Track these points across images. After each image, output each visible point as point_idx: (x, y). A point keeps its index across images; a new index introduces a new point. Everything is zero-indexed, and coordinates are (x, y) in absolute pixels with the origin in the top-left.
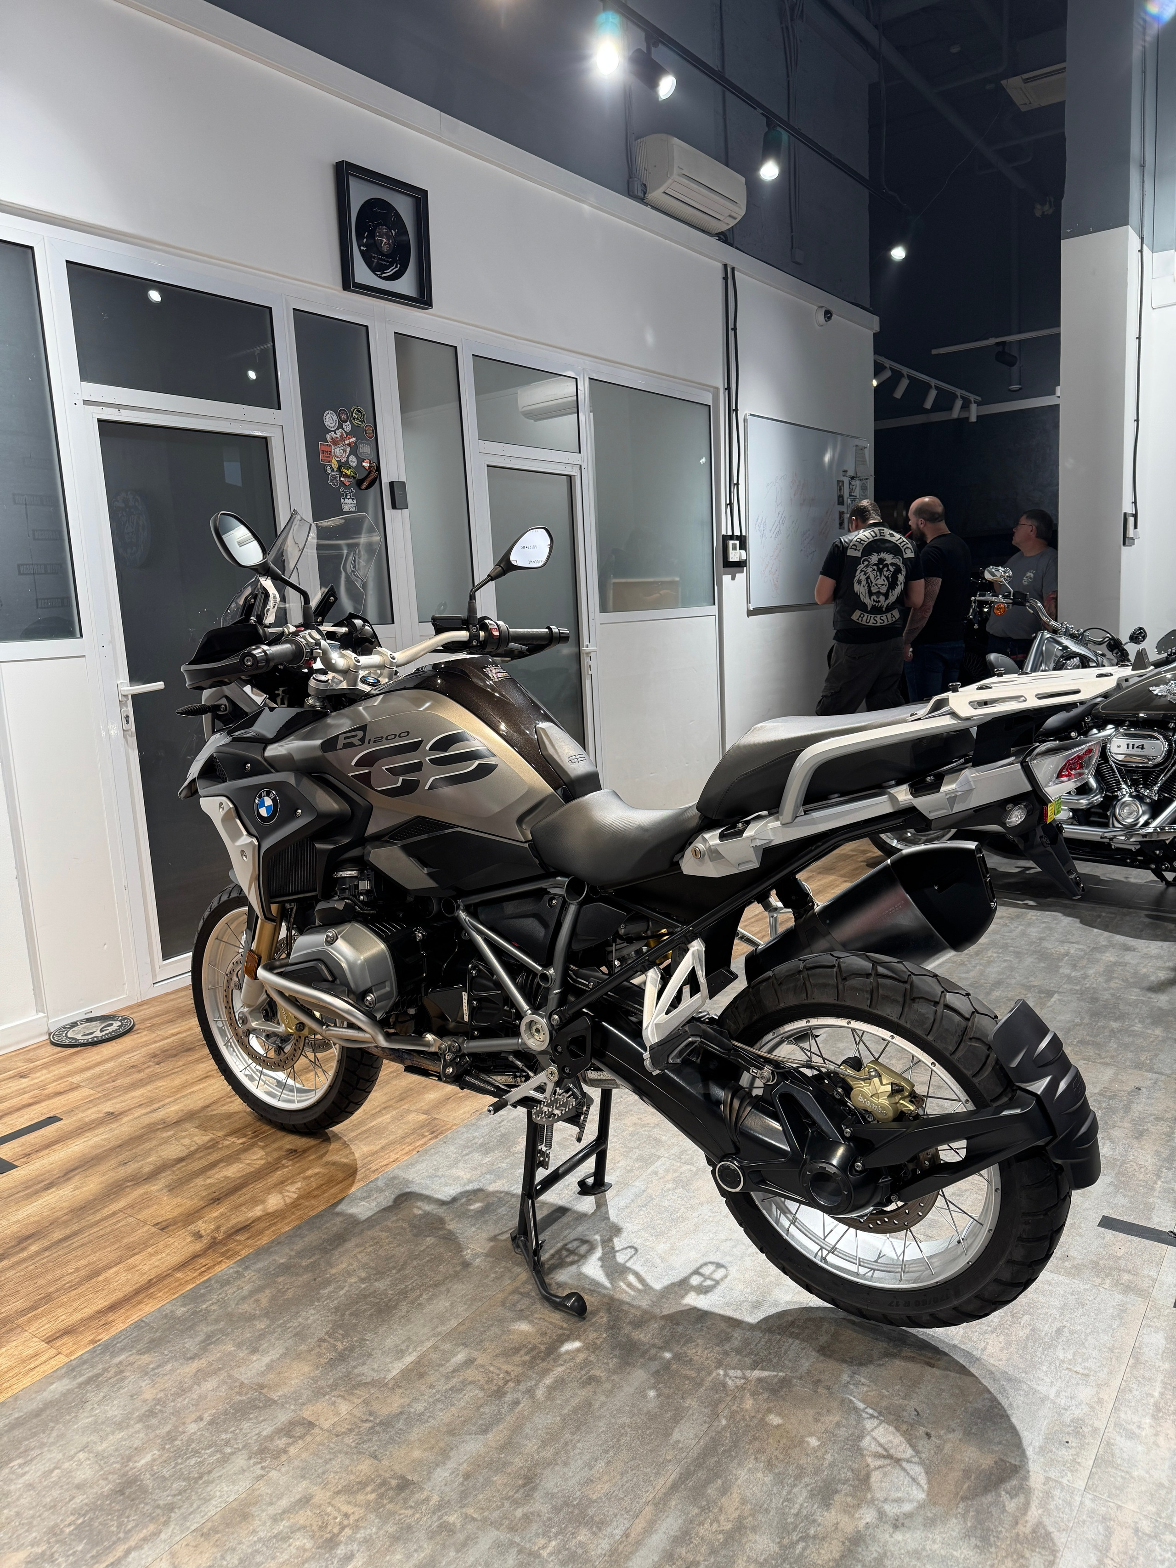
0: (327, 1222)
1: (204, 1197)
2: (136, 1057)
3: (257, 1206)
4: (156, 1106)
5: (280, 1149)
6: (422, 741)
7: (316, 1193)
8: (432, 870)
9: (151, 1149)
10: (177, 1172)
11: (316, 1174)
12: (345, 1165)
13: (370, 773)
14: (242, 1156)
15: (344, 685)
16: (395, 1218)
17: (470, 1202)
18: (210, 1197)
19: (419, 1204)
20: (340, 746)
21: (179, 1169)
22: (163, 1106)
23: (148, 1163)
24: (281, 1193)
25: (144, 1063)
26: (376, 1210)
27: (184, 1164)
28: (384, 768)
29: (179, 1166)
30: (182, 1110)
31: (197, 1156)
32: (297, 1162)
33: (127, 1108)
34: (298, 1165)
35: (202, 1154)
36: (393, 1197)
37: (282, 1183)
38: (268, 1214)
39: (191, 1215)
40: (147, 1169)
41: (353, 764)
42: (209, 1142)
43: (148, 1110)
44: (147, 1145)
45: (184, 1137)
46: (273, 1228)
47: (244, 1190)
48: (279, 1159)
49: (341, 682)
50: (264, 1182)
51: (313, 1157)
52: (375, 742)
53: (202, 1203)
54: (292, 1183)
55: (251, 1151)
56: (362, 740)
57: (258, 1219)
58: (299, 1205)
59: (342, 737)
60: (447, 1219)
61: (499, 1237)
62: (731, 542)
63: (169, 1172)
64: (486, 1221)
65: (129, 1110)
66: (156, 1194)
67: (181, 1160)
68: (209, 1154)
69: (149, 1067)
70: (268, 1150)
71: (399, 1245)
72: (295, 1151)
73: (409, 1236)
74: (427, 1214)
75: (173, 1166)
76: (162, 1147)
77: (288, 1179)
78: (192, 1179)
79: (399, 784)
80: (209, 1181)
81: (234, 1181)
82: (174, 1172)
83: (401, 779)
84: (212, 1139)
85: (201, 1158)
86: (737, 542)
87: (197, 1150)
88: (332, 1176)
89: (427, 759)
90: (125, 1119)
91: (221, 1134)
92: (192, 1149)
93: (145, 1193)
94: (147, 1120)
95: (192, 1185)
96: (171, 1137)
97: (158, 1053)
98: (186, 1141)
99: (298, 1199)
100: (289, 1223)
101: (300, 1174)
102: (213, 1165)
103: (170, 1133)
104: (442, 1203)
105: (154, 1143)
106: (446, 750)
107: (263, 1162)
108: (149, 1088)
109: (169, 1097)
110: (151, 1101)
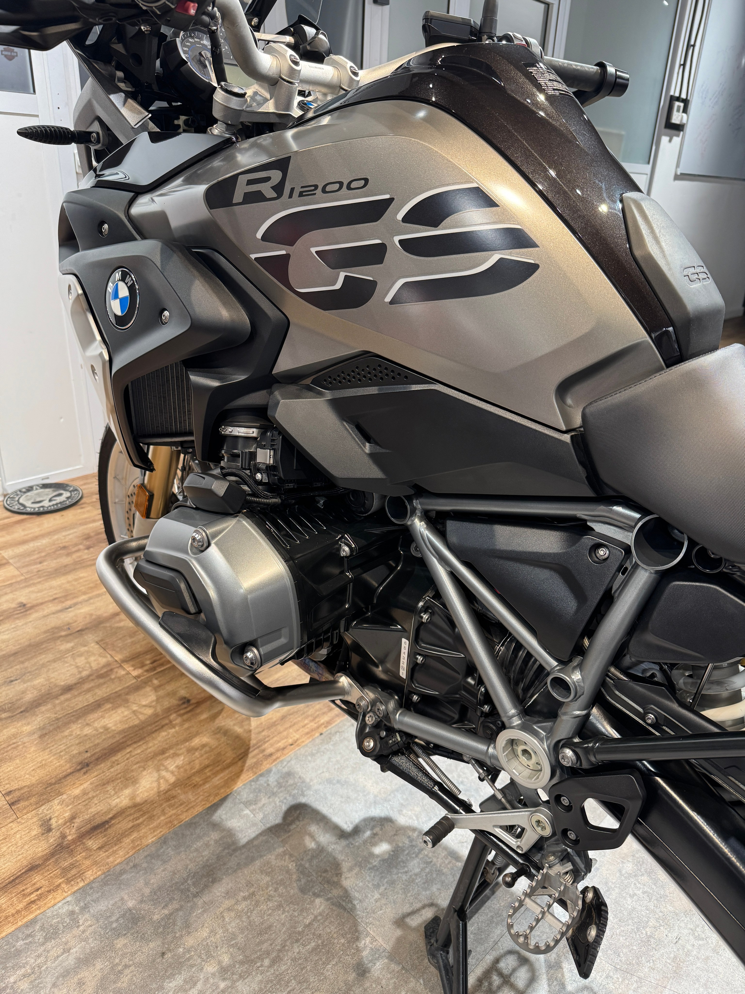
0: (199, 837)
1: (74, 756)
2: (71, 537)
3: (126, 787)
4: (69, 603)
5: (173, 694)
6: (391, 200)
7: (197, 779)
8: (378, 449)
9: (43, 666)
10: (58, 708)
11: (204, 746)
12: (238, 737)
13: (286, 257)
14: (131, 698)
15: (270, 107)
16: (281, 850)
17: (375, 839)
18: (80, 759)
19: (314, 828)
20: (238, 197)
21: (61, 703)
22: (76, 604)
23: (34, 687)
24: (158, 770)
25: (76, 545)
26: (261, 827)
27: (68, 696)
28: (313, 250)
29: (62, 698)
30: (91, 615)
31: (86, 686)
32: (185, 721)
33: (40, 601)
34: (186, 725)
35: (92, 684)
36: (284, 808)
37: (163, 752)
38: (135, 805)
39: (51, 784)
40: (29, 697)
41: (259, 235)
42: (104, 666)
43: (59, 607)
44: (44, 658)
45: (81, 655)
46: (135, 835)
47: (119, 756)
48: (168, 711)
49: (266, 100)
50: (144, 747)
51: (204, 716)
52: (301, 195)
53: (68, 768)
54: (176, 755)
55: (142, 692)
56: (279, 189)
57: (121, 813)
58: (174, 797)
59: (243, 179)
60: (345, 866)
61: (408, 920)
62: (677, 104)
63: (49, 706)
64: (392, 883)
65: (42, 604)
66: (26, 740)
67: (68, 689)
68: (99, 686)
69: (78, 551)
70: (161, 693)
71: (280, 906)
72: (189, 701)
73: (294, 891)
74: (321, 850)
75: (57, 697)
76: (55, 665)
77: (171, 748)
78: (69, 723)
79: (338, 286)
80: (87, 731)
81: (113, 737)
82: (54, 706)
83: (342, 275)
84: (108, 664)
85: (89, 690)
86: (682, 105)
87: (89, 676)
88: (219, 754)
89: (396, 239)
90: (35, 616)
91: (118, 657)
92: (85, 674)
93: (15, 736)
94: (53, 622)
95: (67, 733)
96: (68, 651)
97: (92, 534)
98: (81, 661)
99: (175, 785)
100: (154, 829)
101: (187, 740)
102: (97, 705)
103: (69, 645)
104: (342, 834)
105: (50, 657)
106: (435, 224)
107: (149, 711)
108: (70, 577)
109: (85, 593)
110: (66, 596)
